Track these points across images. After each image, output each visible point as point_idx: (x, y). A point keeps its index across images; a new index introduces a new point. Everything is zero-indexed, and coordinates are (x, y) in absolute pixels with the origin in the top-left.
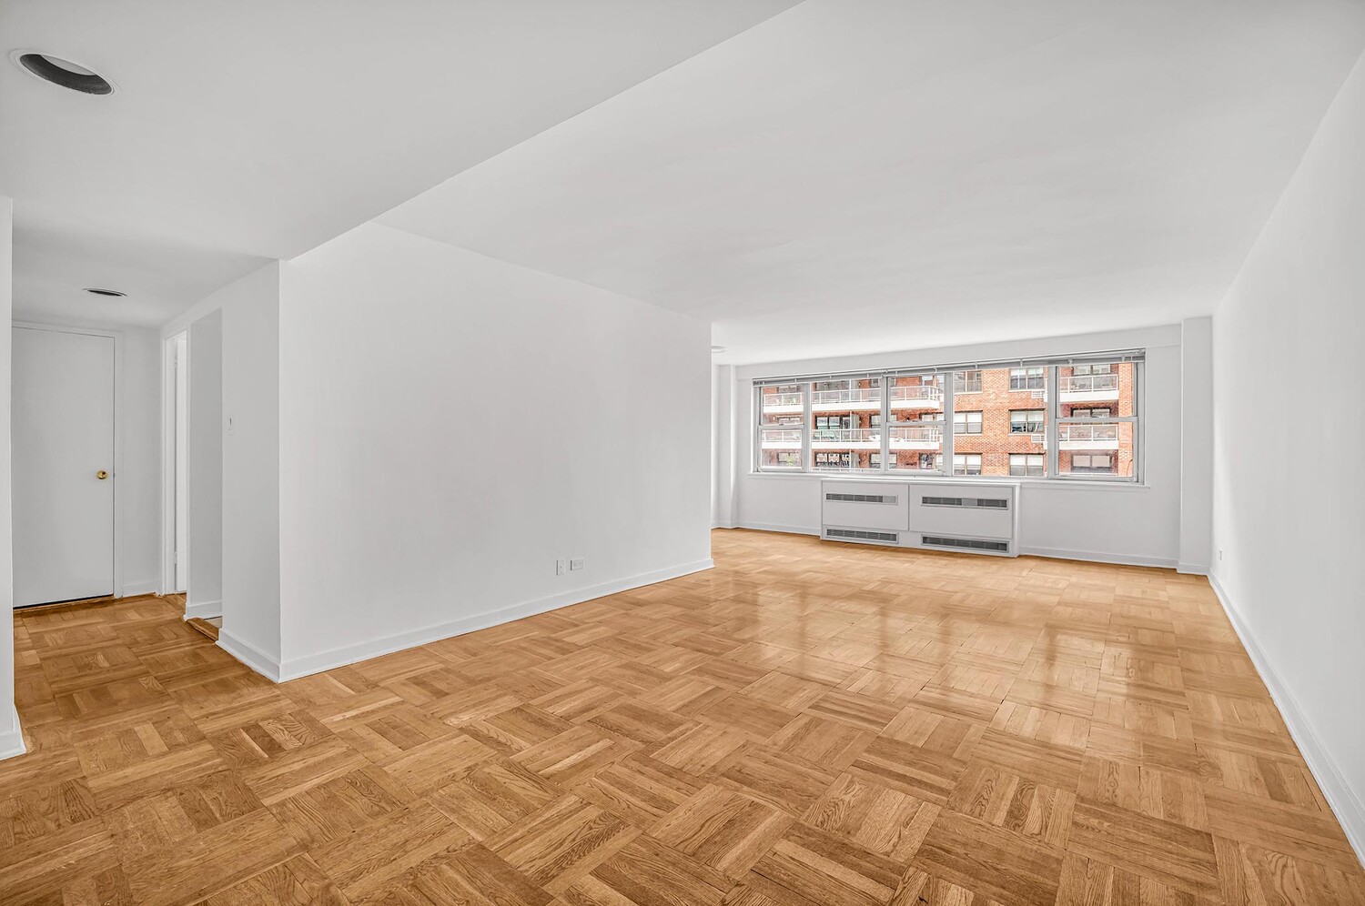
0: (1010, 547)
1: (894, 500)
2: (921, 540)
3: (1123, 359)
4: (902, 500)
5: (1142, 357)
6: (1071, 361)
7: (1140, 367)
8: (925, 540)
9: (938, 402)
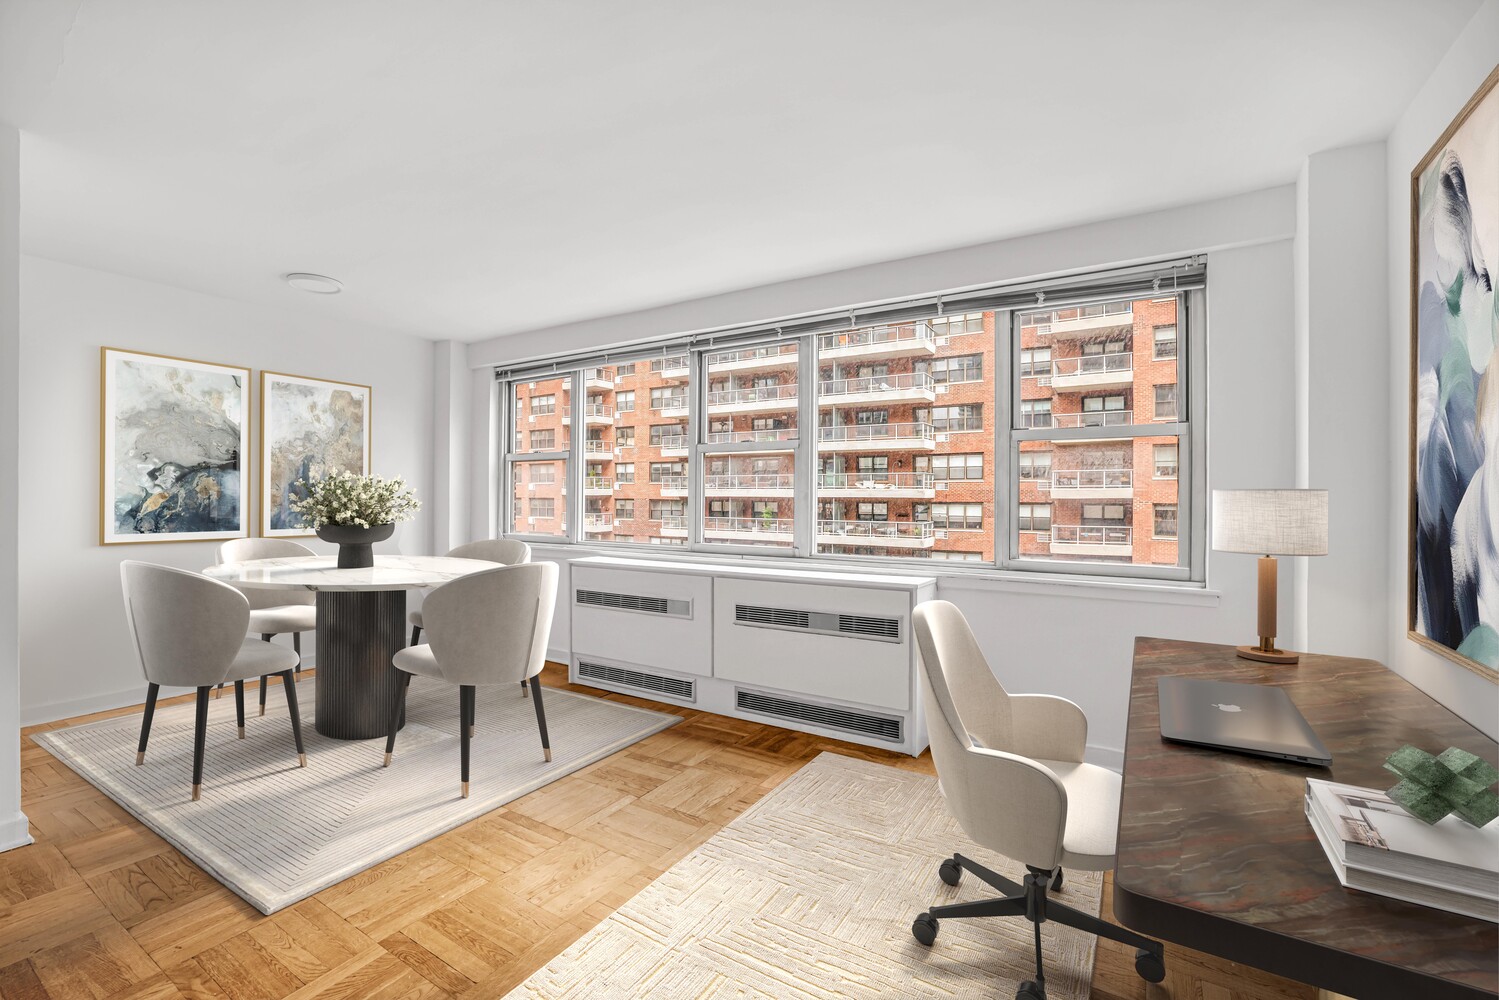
0: (906, 729)
1: (686, 608)
2: (733, 700)
3: (1157, 283)
4: (701, 609)
5: (1200, 278)
6: (1041, 297)
7: (1195, 301)
8: (743, 699)
9: (933, 442)
